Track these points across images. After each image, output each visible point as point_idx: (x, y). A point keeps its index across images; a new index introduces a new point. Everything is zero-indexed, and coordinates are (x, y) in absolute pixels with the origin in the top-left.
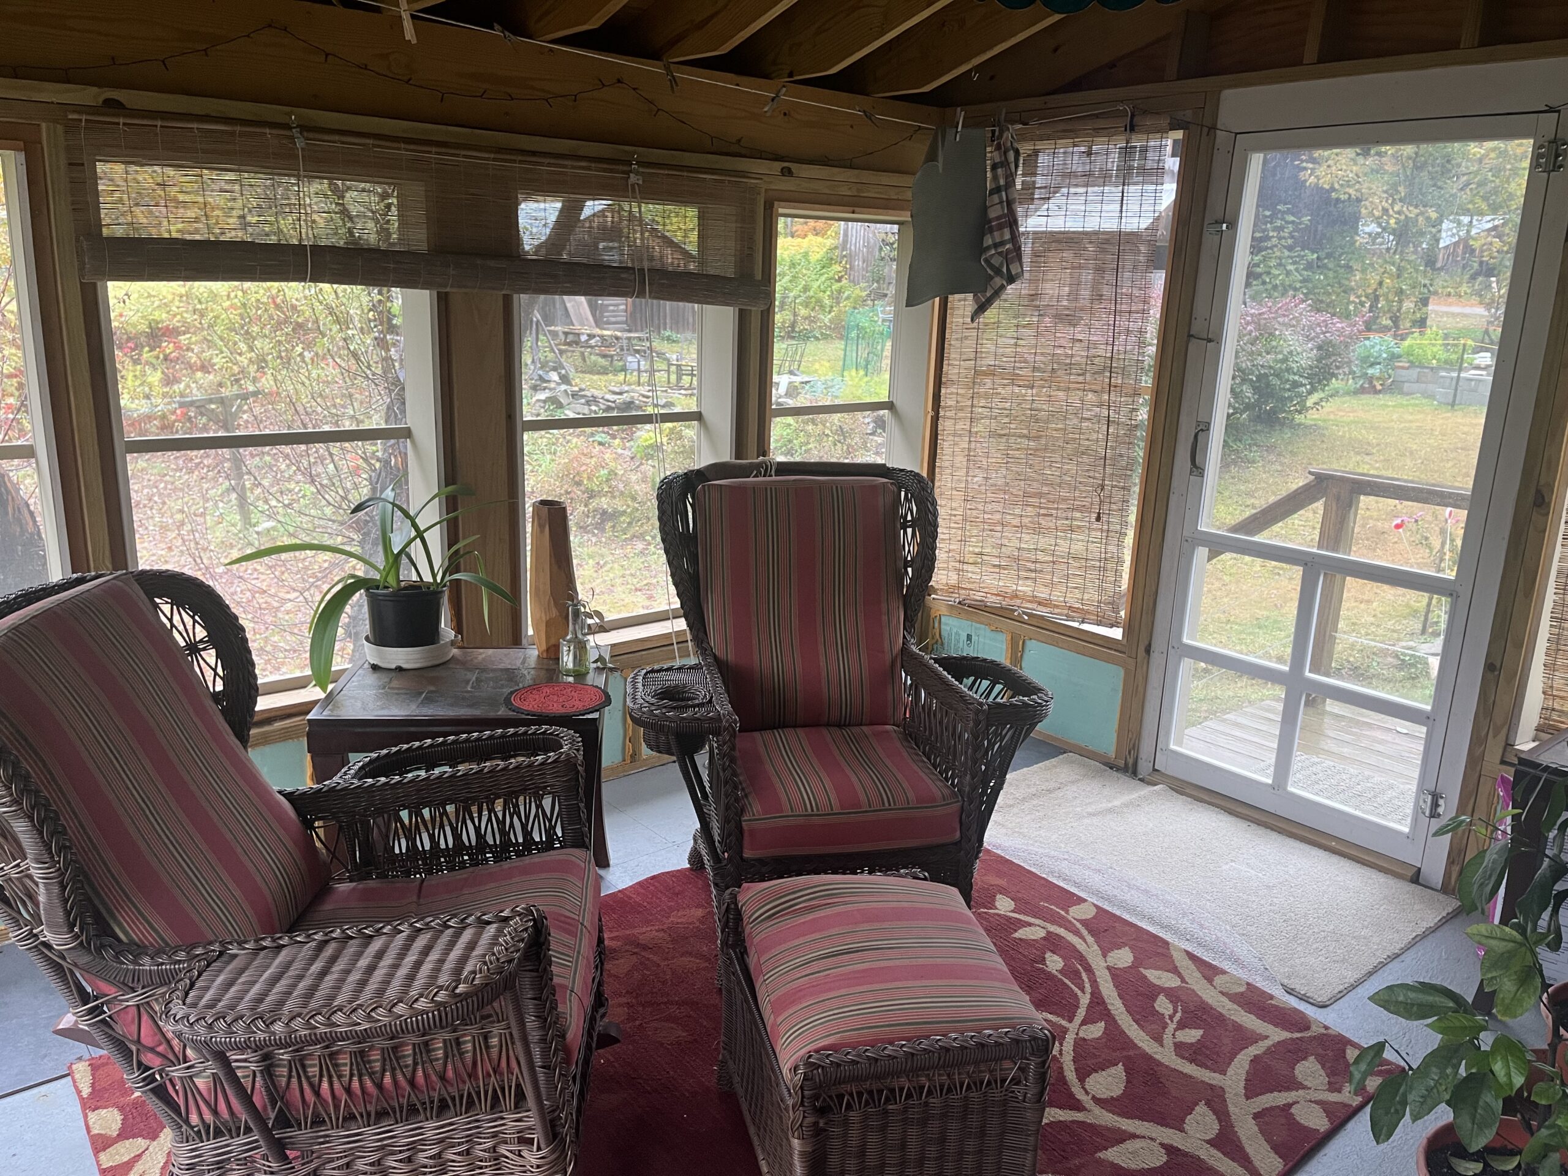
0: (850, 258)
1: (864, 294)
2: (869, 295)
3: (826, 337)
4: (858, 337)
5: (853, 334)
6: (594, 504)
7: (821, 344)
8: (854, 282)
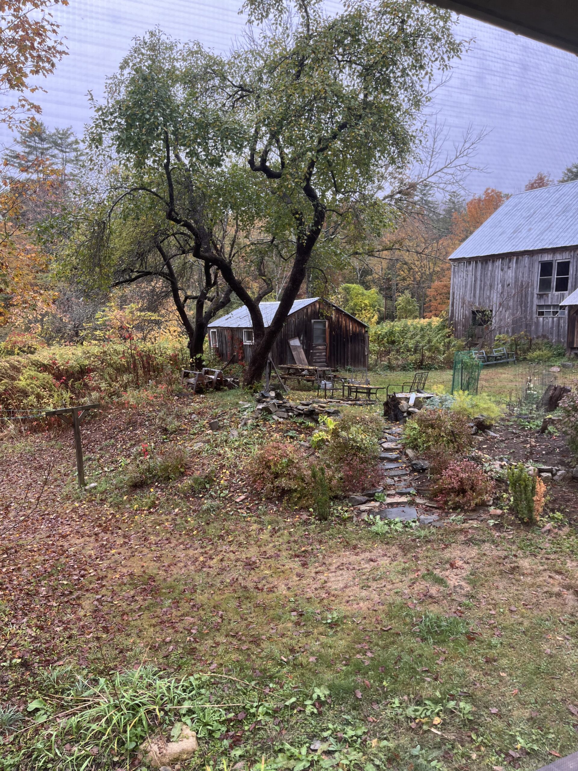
0: (455, 325)
1: (464, 343)
2: (466, 345)
3: (441, 368)
4: (462, 368)
5: (459, 366)
6: (277, 483)
7: (438, 373)
8: (457, 337)
